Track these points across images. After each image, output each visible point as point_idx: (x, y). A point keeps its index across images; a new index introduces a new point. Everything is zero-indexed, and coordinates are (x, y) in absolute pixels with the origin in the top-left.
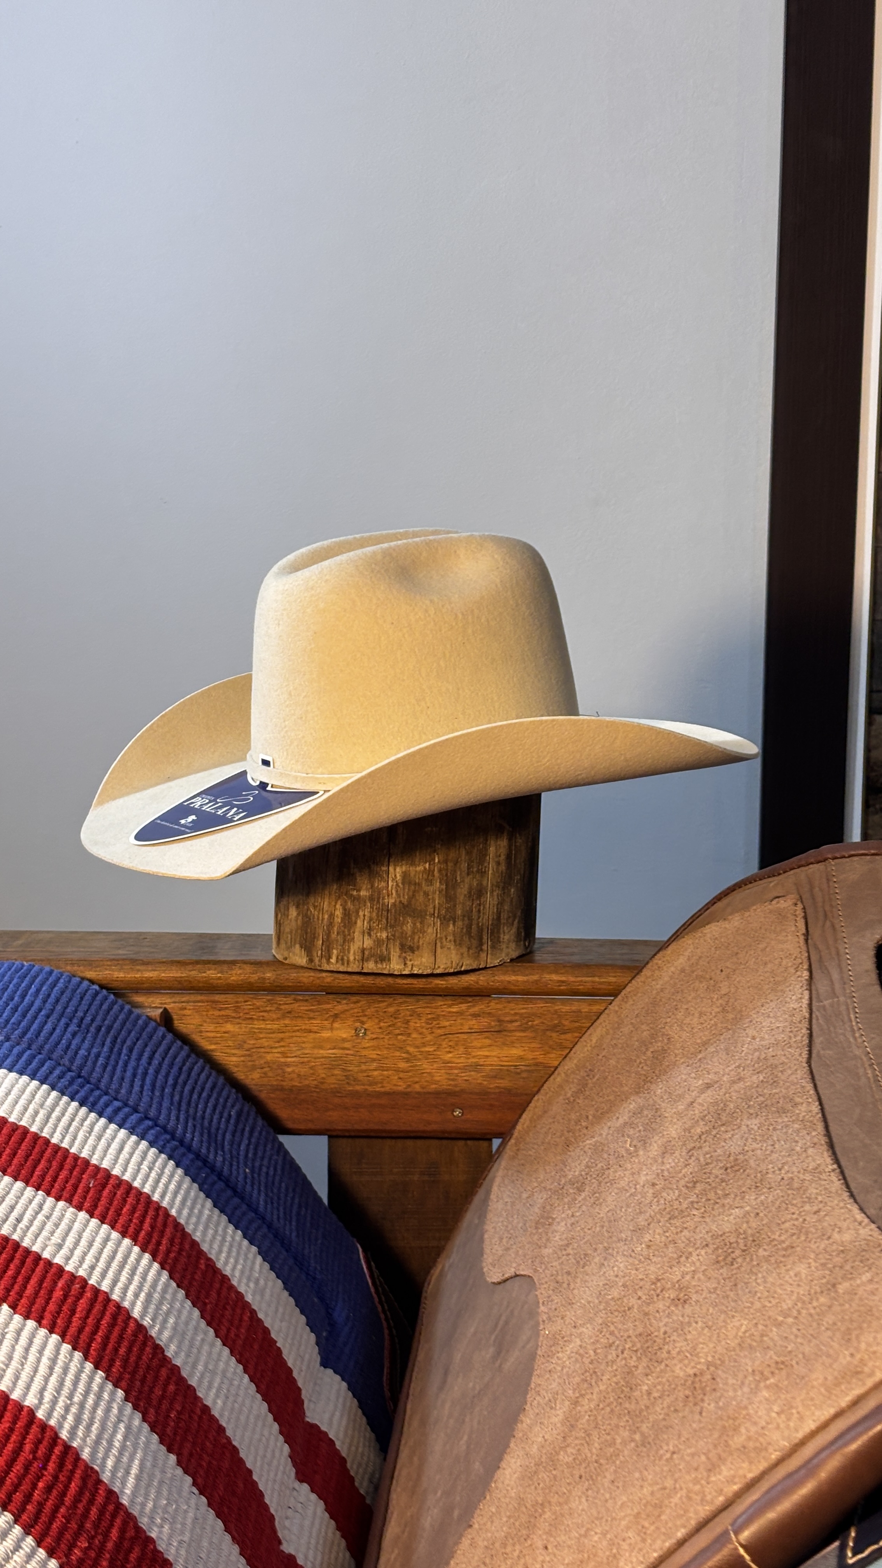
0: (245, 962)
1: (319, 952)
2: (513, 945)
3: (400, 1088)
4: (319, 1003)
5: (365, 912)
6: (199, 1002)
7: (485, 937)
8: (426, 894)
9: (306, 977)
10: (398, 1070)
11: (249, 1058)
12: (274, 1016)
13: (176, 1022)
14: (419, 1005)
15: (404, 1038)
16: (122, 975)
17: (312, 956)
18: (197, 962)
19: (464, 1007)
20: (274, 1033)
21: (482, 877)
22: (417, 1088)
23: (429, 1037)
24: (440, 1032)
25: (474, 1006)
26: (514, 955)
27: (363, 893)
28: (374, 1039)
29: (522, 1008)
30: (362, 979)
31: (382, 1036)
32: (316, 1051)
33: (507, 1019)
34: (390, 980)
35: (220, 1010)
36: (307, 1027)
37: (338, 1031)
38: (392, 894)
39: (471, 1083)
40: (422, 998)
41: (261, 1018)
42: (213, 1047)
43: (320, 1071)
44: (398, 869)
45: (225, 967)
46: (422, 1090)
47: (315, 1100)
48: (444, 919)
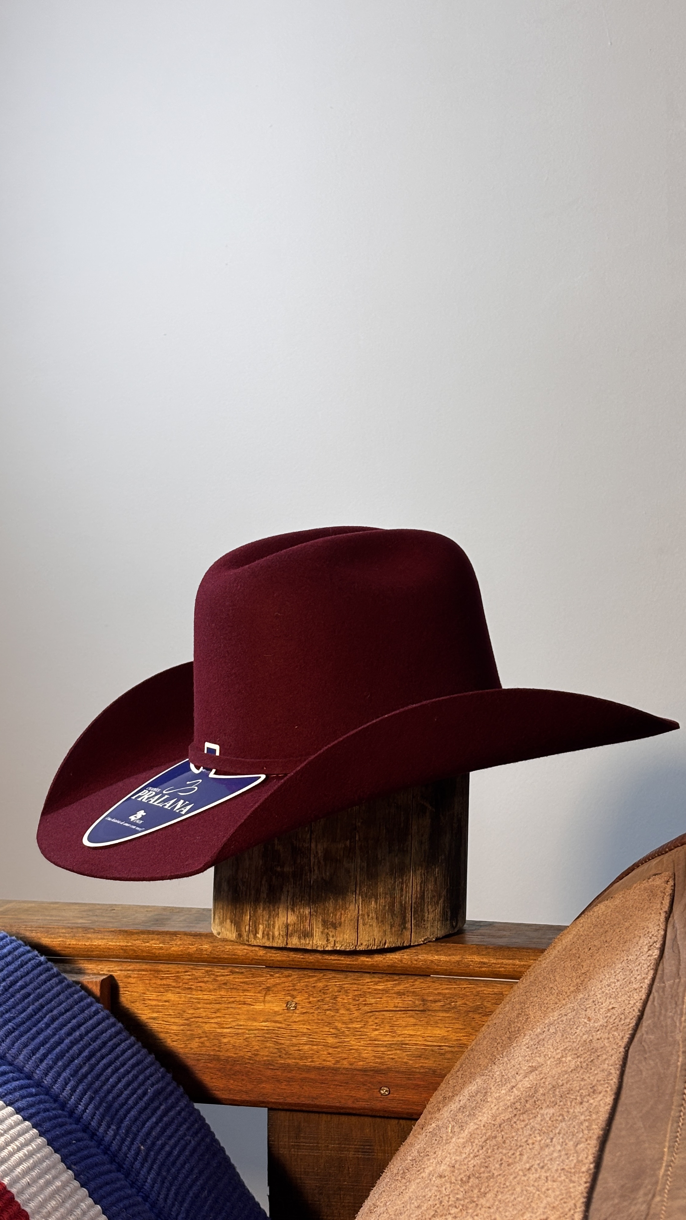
0: (185, 934)
1: (247, 928)
2: (438, 924)
3: (328, 1063)
4: (253, 976)
5: (289, 887)
6: (143, 970)
7: (408, 916)
8: (347, 871)
9: (241, 950)
10: (326, 1045)
11: (188, 1028)
12: (211, 987)
13: (121, 989)
14: (346, 981)
15: (332, 1013)
16: (73, 942)
17: (241, 929)
18: (143, 932)
19: (390, 984)
20: (211, 1003)
21: (404, 855)
22: (346, 1064)
23: (356, 1014)
24: (367, 1008)
25: (399, 984)
26: (440, 934)
27: (287, 869)
28: (304, 1013)
29: (445, 989)
30: (292, 955)
31: (312, 1011)
32: (249, 1023)
33: (431, 998)
34: (319, 956)
35: (161, 979)
36: (242, 999)
37: (270, 1004)
38: (314, 870)
39: (396, 1062)
40: (350, 974)
41: (199, 988)
42: (155, 1015)
43: (254, 1043)
44: (319, 846)
45: (167, 938)
46: (350, 1067)
47: (249, 1072)
48: (366, 897)
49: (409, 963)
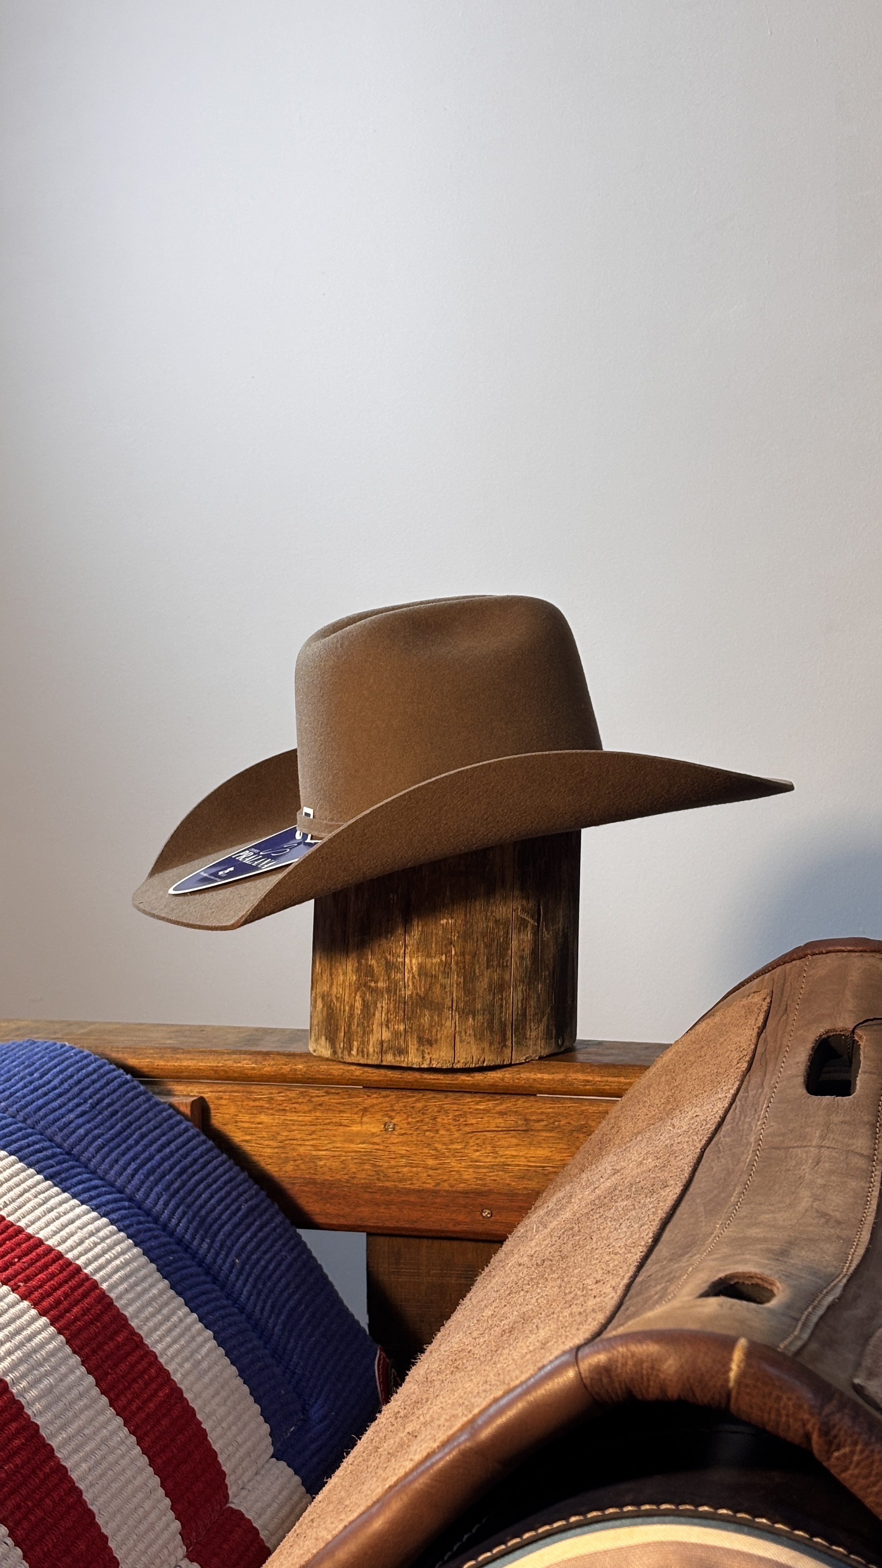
0: (278, 1054)
1: (342, 1045)
2: (541, 1043)
3: (428, 1186)
4: (350, 1096)
5: (383, 1004)
6: (235, 1092)
7: (509, 1033)
8: (443, 987)
9: (337, 1070)
10: (426, 1167)
11: (282, 1150)
12: (306, 1108)
13: (212, 1111)
14: (446, 1101)
15: (432, 1135)
16: (162, 1063)
17: (335, 1048)
18: (233, 1052)
19: (491, 1104)
20: (305, 1125)
21: (503, 971)
22: (446, 1186)
24: (467, 1129)
25: (501, 1104)
26: (545, 1052)
27: (381, 984)
28: (402, 1134)
29: (548, 1108)
30: (390, 1073)
31: (411, 1132)
32: (346, 1145)
33: (534, 1118)
34: (417, 1075)
35: (254, 1101)
36: (337, 1120)
37: (368, 1125)
38: (408, 986)
39: (499, 1183)
40: (450, 1094)
41: (293, 1110)
42: (248, 1138)
43: (351, 1166)
44: (414, 961)
45: (260, 1058)
46: (451, 1189)
47: (346, 1195)
48: (463, 1013)
49: (511, 1082)
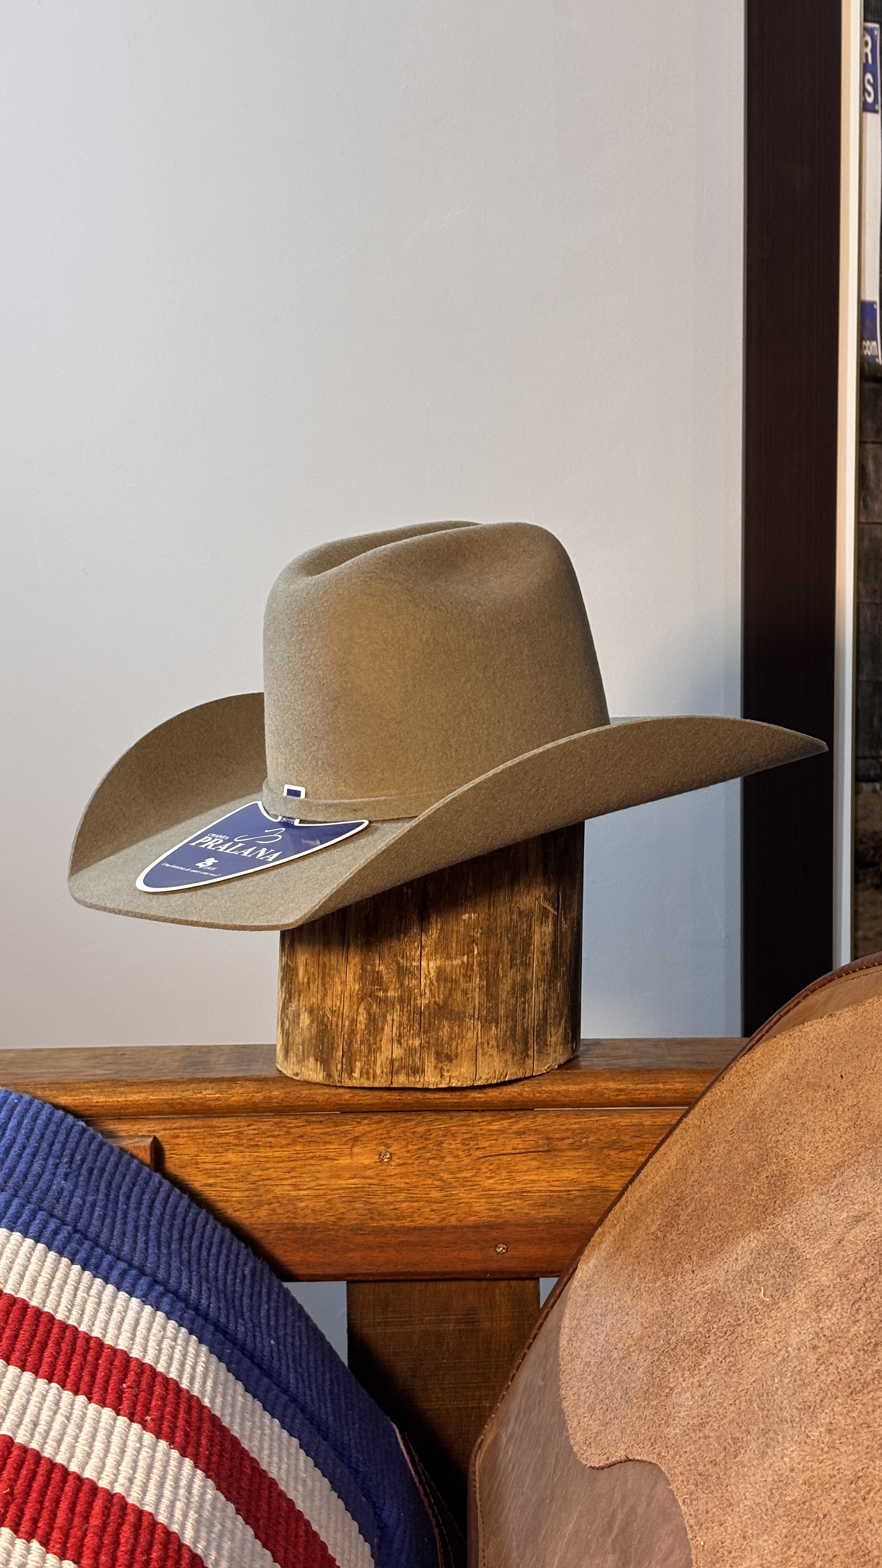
0: (246, 1079)
1: (339, 1066)
2: (560, 1049)
3: (432, 1222)
4: (336, 1124)
5: (394, 1016)
6: (194, 1128)
7: (531, 1041)
8: (465, 992)
9: (321, 1095)
10: (430, 1201)
11: (254, 1193)
12: (284, 1142)
13: (167, 1153)
14: (453, 1123)
15: (436, 1162)
16: (102, 1099)
17: (330, 1070)
18: (191, 1081)
19: (505, 1123)
20: (283, 1161)
21: (526, 970)
22: (453, 1220)
23: (466, 1161)
24: (479, 1153)
25: (517, 1122)
26: (562, 1060)
27: (391, 994)
28: (401, 1165)
29: (573, 1122)
31: (411, 1161)
32: (333, 1181)
33: (557, 1136)
34: (419, 1095)
35: (219, 1137)
36: (323, 1154)
37: (360, 1157)
38: (425, 993)
39: (515, 1214)
40: (455, 1114)
41: (268, 1145)
42: (211, 1181)
43: (339, 1205)
44: (432, 964)
45: (224, 1086)
46: (459, 1224)
47: (333, 1240)
48: (486, 1021)
49: (531, 1096)
